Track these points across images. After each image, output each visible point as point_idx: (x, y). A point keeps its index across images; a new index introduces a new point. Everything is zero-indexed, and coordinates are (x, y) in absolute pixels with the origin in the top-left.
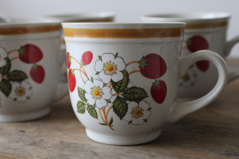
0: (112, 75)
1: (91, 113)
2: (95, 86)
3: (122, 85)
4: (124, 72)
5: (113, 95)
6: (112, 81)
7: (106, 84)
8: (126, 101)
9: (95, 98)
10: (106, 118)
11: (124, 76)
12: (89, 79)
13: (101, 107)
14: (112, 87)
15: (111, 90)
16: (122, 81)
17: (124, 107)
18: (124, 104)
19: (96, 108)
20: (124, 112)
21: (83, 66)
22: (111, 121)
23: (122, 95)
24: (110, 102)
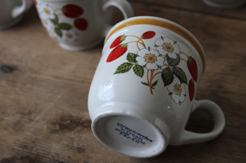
0: (168, 52)
1: (136, 72)
2: (150, 54)
3: (173, 62)
4: (178, 55)
5: (165, 65)
6: (167, 55)
7: (161, 55)
8: (173, 74)
9: (147, 61)
10: (152, 78)
11: (177, 58)
12: (145, 48)
13: (151, 69)
14: (166, 59)
15: (165, 60)
16: (174, 59)
17: (170, 78)
18: (171, 76)
19: (145, 69)
20: (169, 82)
21: (143, 39)
22: (155, 83)
23: (173, 68)
24: (161, 68)
